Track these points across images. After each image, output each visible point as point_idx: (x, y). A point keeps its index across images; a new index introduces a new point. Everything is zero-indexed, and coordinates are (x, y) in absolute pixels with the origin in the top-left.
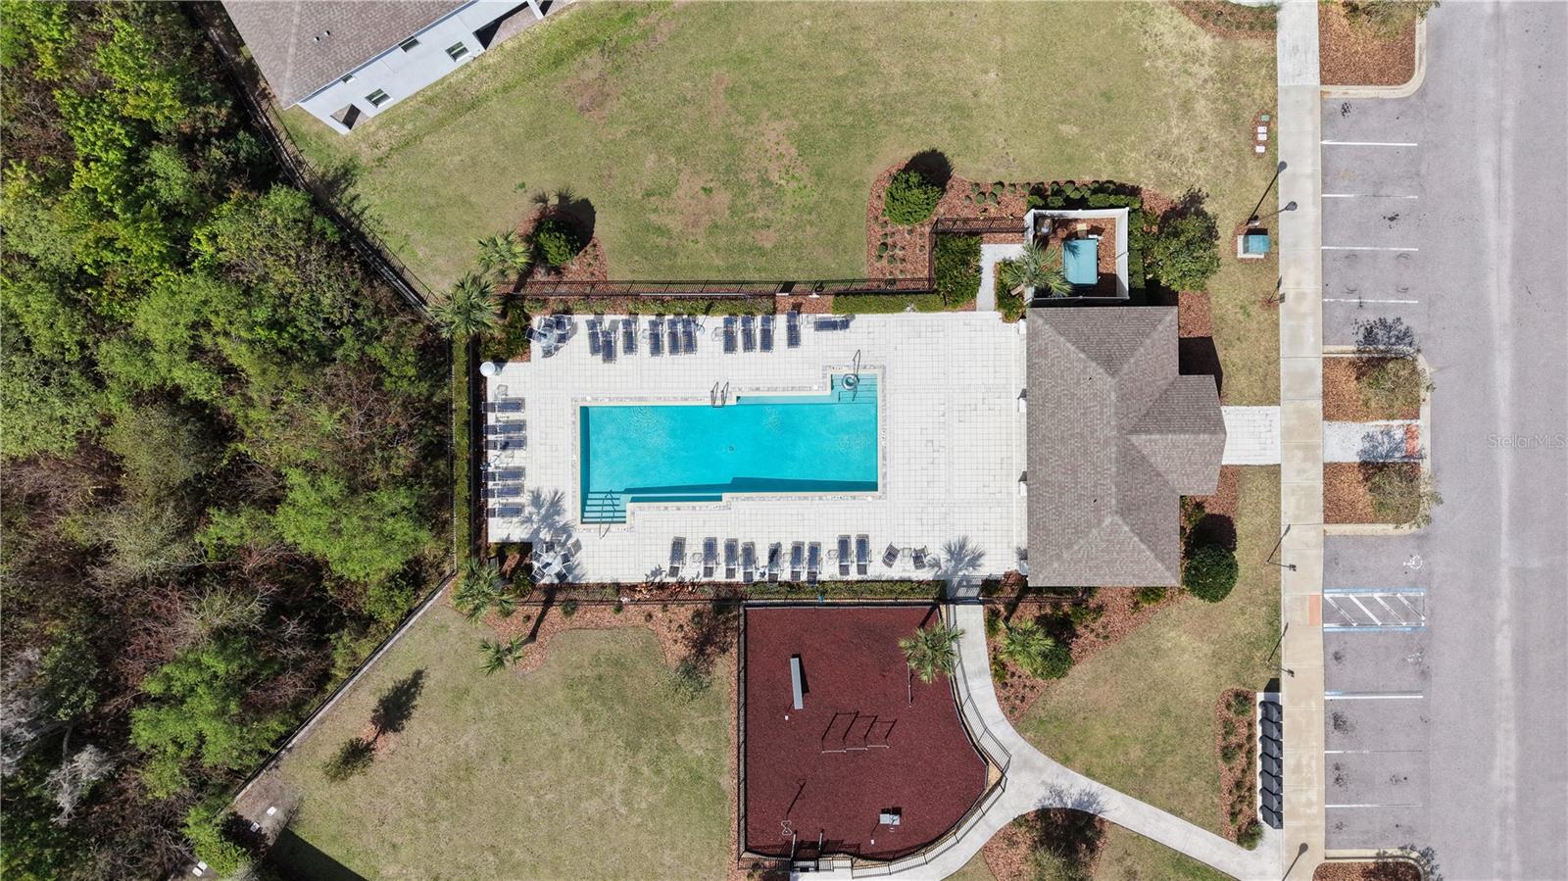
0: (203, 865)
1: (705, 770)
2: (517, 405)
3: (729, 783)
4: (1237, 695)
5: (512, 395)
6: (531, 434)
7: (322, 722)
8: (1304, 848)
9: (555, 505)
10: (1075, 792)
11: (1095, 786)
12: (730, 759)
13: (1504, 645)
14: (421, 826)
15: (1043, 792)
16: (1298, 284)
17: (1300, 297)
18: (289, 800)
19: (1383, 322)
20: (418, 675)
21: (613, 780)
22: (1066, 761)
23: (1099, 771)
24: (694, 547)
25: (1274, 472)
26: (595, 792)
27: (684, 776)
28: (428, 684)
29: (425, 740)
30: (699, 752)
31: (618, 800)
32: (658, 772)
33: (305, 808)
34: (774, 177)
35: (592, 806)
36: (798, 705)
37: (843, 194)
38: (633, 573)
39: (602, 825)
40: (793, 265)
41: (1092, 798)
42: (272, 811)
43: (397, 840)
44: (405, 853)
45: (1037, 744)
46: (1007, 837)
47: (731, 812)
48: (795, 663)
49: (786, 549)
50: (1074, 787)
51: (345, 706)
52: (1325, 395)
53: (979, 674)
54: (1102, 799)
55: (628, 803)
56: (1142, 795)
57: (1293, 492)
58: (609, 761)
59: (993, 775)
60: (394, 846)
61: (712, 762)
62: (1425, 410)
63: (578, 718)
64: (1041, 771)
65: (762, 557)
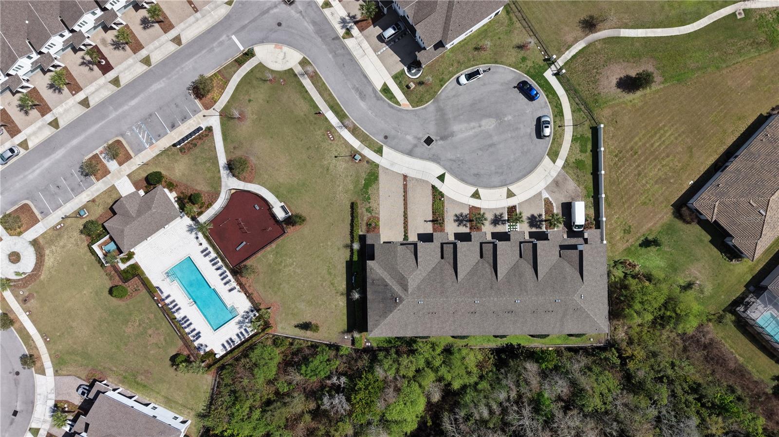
0: (367, 344)
1: (274, 252)
2: (223, 345)
3: (273, 245)
4: (181, 152)
5: (222, 348)
6: (227, 338)
7: (320, 340)
8: (204, 116)
9: (239, 322)
10: (225, 172)
11: (221, 169)
12: (268, 248)
13: (133, 103)
14: (327, 304)
15: (230, 178)
16: (85, 198)
17: (88, 195)
18: (341, 335)
19: (82, 174)
20: (296, 327)
21: (290, 270)
22: (220, 178)
23: (217, 170)
24: (228, 287)
25: (129, 176)
26: (295, 272)
27: (278, 256)
28: (296, 323)
29: (309, 315)
30: (271, 256)
31: (293, 266)
32: (281, 262)
33: (340, 331)
34: (137, 323)
35: (298, 271)
36: (244, 243)
37: (131, 306)
38: (243, 296)
39: (301, 266)
40: (153, 307)
41: (224, 167)
42: (346, 337)
43: (334, 306)
44: (335, 303)
45: (220, 186)
46: (244, 180)
47: (279, 241)
48: (238, 249)
49: (215, 267)
50: (224, 173)
51: (313, 337)
52: (105, 176)
53: (214, 209)
54: (223, 165)
55: (292, 264)
56: (216, 157)
57: (130, 169)
58: (286, 274)
59: (233, 191)
60: (336, 306)
61: (272, 252)
62: (94, 153)
63: (282, 286)
64: (225, 182)
65: (220, 272)
